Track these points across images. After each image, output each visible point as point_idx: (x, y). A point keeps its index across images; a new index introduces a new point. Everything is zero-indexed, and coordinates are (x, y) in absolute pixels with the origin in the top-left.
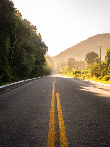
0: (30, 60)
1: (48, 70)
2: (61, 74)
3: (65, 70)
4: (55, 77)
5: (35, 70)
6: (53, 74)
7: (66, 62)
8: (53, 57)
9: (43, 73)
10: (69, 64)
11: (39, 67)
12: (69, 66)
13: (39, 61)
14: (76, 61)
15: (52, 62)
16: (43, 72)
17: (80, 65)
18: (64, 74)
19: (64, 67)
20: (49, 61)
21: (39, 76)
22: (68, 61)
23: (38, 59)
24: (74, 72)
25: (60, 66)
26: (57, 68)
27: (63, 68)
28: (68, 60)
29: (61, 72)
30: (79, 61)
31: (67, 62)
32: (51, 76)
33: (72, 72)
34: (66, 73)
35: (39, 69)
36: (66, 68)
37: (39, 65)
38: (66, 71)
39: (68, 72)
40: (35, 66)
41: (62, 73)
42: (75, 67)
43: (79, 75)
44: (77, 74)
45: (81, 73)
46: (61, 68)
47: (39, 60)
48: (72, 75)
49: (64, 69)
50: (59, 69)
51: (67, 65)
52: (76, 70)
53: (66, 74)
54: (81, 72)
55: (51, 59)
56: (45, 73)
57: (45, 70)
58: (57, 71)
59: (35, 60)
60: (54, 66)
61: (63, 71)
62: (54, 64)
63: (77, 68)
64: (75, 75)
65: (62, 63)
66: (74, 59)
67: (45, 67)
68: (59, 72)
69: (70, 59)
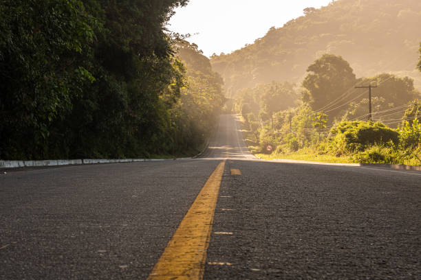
0: (55, 29)
1: (192, 123)
2: (264, 151)
3: (288, 132)
5: (93, 105)
6: (220, 154)
8: (221, 59)
9: (155, 137)
10: (315, 92)
11: (130, 91)
13: (126, 49)
14: (357, 77)
15: (215, 82)
17: (383, 100)
18: (287, 151)
20: (196, 76)
22: (311, 77)
23: (119, 35)
24: (355, 131)
25: (262, 111)
26: (242, 119)
27: (281, 121)
28: (311, 68)
29: (269, 139)
30: (375, 79)
31: (305, 84)
33: (340, 138)
34: (296, 147)
35: (127, 106)
36: (295, 117)
37: (128, 79)
38: (298, 134)
39: (310, 141)
40: (91, 78)
41: (273, 149)
42: (352, 112)
43: (385, 151)
44: (374, 149)
45: (396, 141)
46: (264, 118)
47: (128, 41)
48: (339, 155)
49: (285, 127)
50: (256, 127)
51: (306, 98)
52: (364, 124)
53: (296, 149)
54: (394, 136)
55: (210, 65)
56: (173, 141)
57: (173, 125)
58: (245, 135)
59: (90, 34)
60: (225, 107)
61: (278, 135)
62: (227, 97)
63: (370, 112)
64: (362, 153)
65: (271, 91)
66: (348, 65)
67: (173, 101)
68: (257, 144)
69: (322, 66)
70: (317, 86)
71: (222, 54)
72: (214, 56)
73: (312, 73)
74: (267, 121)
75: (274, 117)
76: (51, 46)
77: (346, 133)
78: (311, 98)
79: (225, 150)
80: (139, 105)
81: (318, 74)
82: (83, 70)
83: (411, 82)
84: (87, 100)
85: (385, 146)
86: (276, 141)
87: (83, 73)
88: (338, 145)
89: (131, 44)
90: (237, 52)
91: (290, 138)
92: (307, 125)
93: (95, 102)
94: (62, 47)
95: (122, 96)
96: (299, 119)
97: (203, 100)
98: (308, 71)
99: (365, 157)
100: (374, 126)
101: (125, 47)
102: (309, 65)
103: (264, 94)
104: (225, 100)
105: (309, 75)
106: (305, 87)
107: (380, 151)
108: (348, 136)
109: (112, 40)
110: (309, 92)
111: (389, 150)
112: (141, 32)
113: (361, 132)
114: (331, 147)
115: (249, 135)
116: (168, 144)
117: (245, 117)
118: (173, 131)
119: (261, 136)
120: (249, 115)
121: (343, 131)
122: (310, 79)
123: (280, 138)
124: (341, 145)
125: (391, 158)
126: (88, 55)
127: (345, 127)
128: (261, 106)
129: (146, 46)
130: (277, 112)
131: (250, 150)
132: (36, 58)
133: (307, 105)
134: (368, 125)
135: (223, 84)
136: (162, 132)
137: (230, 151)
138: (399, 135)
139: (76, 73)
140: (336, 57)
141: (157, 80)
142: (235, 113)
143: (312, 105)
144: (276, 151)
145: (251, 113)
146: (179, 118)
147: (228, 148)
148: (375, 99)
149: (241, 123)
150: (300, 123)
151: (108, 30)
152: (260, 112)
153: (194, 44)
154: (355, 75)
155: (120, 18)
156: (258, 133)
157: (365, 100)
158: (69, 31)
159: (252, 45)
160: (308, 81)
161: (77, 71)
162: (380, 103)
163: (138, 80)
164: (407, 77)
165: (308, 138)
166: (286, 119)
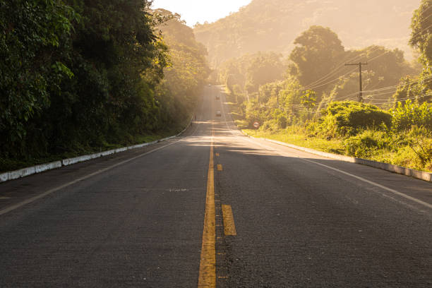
0: (30, 24)
2: (251, 127)
3: (275, 107)
4: (216, 150)
5: (73, 97)
6: (206, 130)
7: (281, 59)
8: (205, 29)
9: (137, 120)
11: (110, 78)
12: (305, 80)
13: (106, 37)
14: (346, 49)
16: (140, 114)
17: (372, 73)
18: (275, 127)
19: (269, 85)
20: (179, 49)
21: (115, 143)
22: (298, 50)
23: (98, 22)
24: (346, 113)
25: (248, 82)
26: (227, 91)
27: (268, 94)
28: (298, 41)
29: (256, 113)
30: (365, 52)
31: (292, 57)
32: (190, 140)
33: (330, 119)
34: (284, 124)
35: (108, 95)
36: (282, 92)
37: (108, 66)
38: (286, 109)
39: (298, 116)
40: (70, 73)
41: (261, 124)
42: (341, 87)
43: (378, 136)
44: (366, 134)
45: (389, 124)
46: (250, 90)
48: (329, 139)
49: (272, 100)
50: (242, 100)
51: (293, 71)
52: (354, 106)
53: (284, 126)
54: (387, 118)
55: (193, 35)
56: (157, 120)
57: (157, 105)
58: (231, 108)
59: (68, 26)
60: (210, 78)
61: (265, 110)
62: (212, 68)
63: (361, 90)
64: (354, 138)
65: (257, 62)
66: (337, 37)
67: (155, 82)
68: (243, 118)
69: (310, 38)
70: (304, 59)
71: (206, 23)
72: (198, 25)
73: (299, 46)
74: (253, 94)
75: (260, 89)
76: (25, 43)
77: (337, 115)
78: (298, 71)
79: (210, 126)
80: (121, 92)
81: (305, 47)
82: (61, 65)
83: (401, 54)
84: (66, 93)
85: (378, 130)
86: (263, 115)
87: (60, 69)
88: (328, 128)
89: (111, 31)
90: (222, 20)
91: (278, 113)
92: (295, 101)
93: (75, 94)
94: (38, 43)
95: (102, 86)
96: (287, 94)
97: (187, 75)
98: (295, 43)
99: (357, 142)
100: (366, 108)
101: (104, 36)
102: (296, 38)
103: (250, 65)
104: (209, 72)
105: (296, 47)
106: (293, 60)
107: (372, 135)
108: (339, 119)
109: (92, 28)
110: (296, 65)
111: (382, 133)
112: (122, 19)
113: (353, 115)
114: (321, 128)
115: (235, 107)
116: (151, 123)
117: (231, 89)
118: (156, 110)
119: (247, 110)
120: (234, 86)
121: (334, 113)
122: (297, 53)
123: (266, 112)
124: (332, 127)
125: (385, 143)
126: (66, 46)
127: (336, 108)
128: (247, 78)
129: (127, 32)
130: (262, 84)
131: (236, 124)
132: (9, 62)
133: (295, 78)
134: (359, 108)
135: (207, 55)
136: (145, 114)
137: (215, 126)
138: (391, 117)
139: (53, 69)
140: (323, 29)
141: (139, 64)
142: (220, 84)
143: (300, 78)
144: (263, 127)
145: (237, 85)
146: (163, 96)
147: (213, 123)
148: (365, 72)
149: (226, 95)
150: (288, 97)
151: (87, 18)
152: (246, 84)
153: (177, 14)
154: (343, 47)
155: (99, 5)
156: (245, 107)
157: (355, 74)
158: (45, 24)
159: (237, 13)
160: (295, 54)
161: (54, 66)
162: (370, 76)
163: (119, 65)
164: (397, 49)
165: (295, 114)
166: (273, 92)
